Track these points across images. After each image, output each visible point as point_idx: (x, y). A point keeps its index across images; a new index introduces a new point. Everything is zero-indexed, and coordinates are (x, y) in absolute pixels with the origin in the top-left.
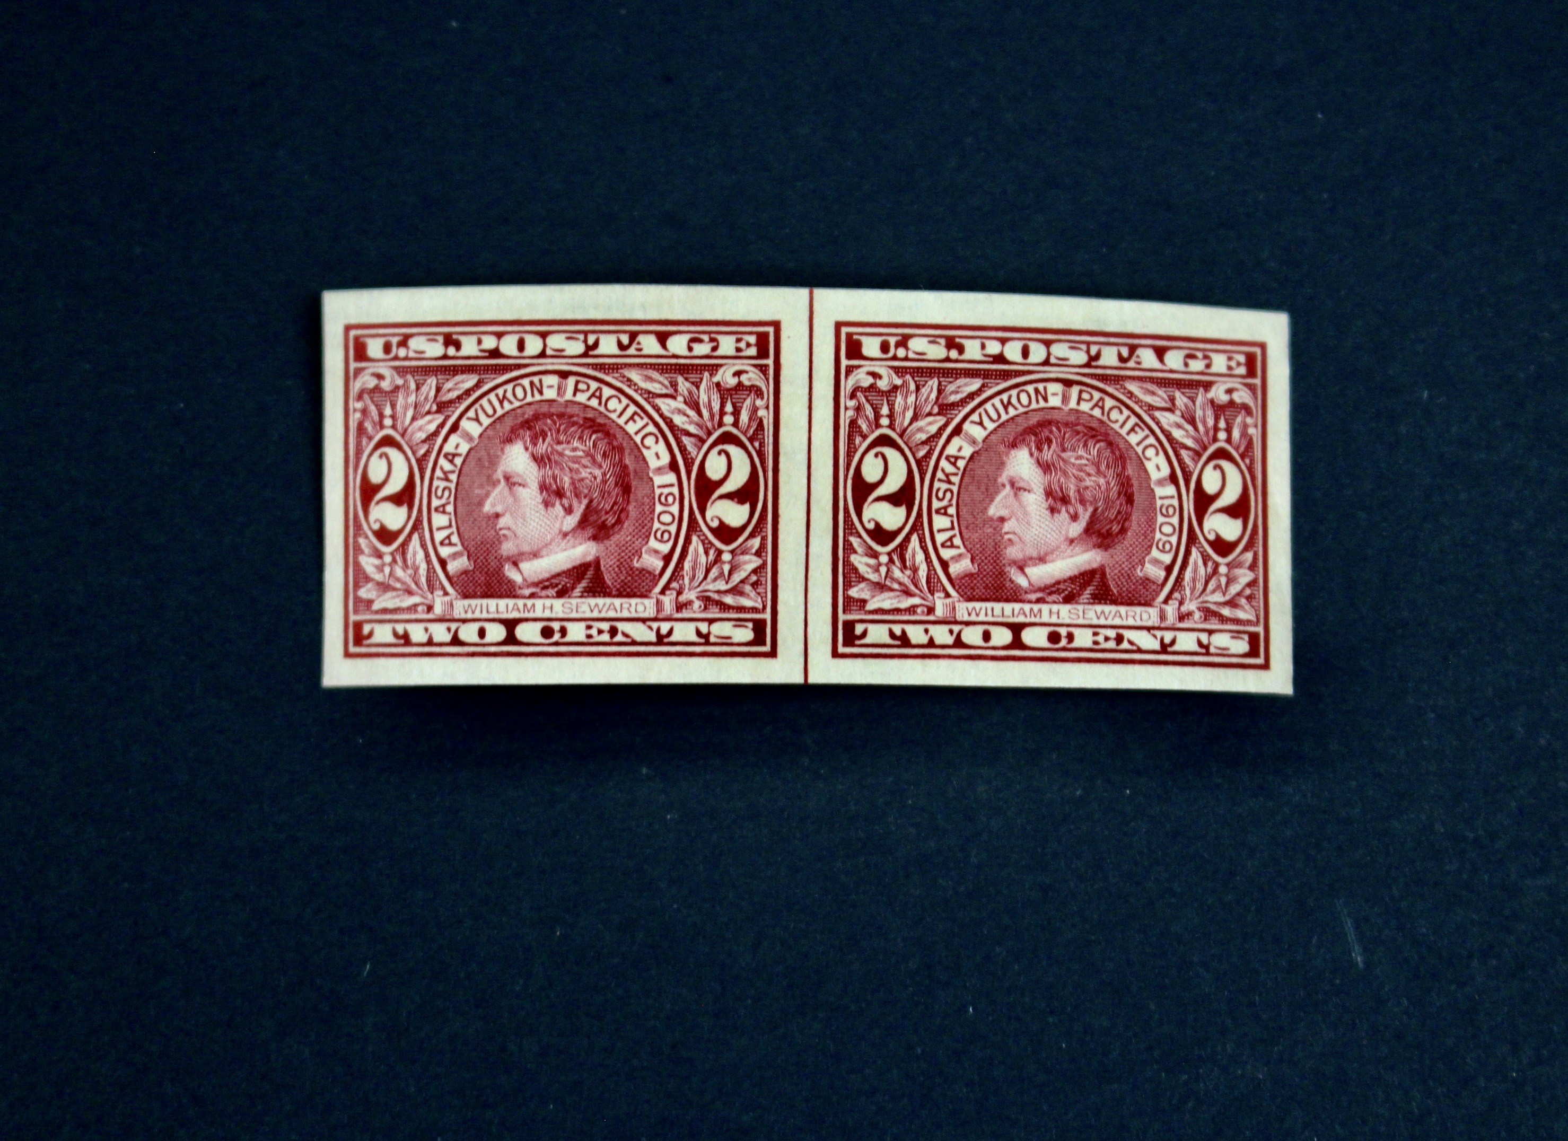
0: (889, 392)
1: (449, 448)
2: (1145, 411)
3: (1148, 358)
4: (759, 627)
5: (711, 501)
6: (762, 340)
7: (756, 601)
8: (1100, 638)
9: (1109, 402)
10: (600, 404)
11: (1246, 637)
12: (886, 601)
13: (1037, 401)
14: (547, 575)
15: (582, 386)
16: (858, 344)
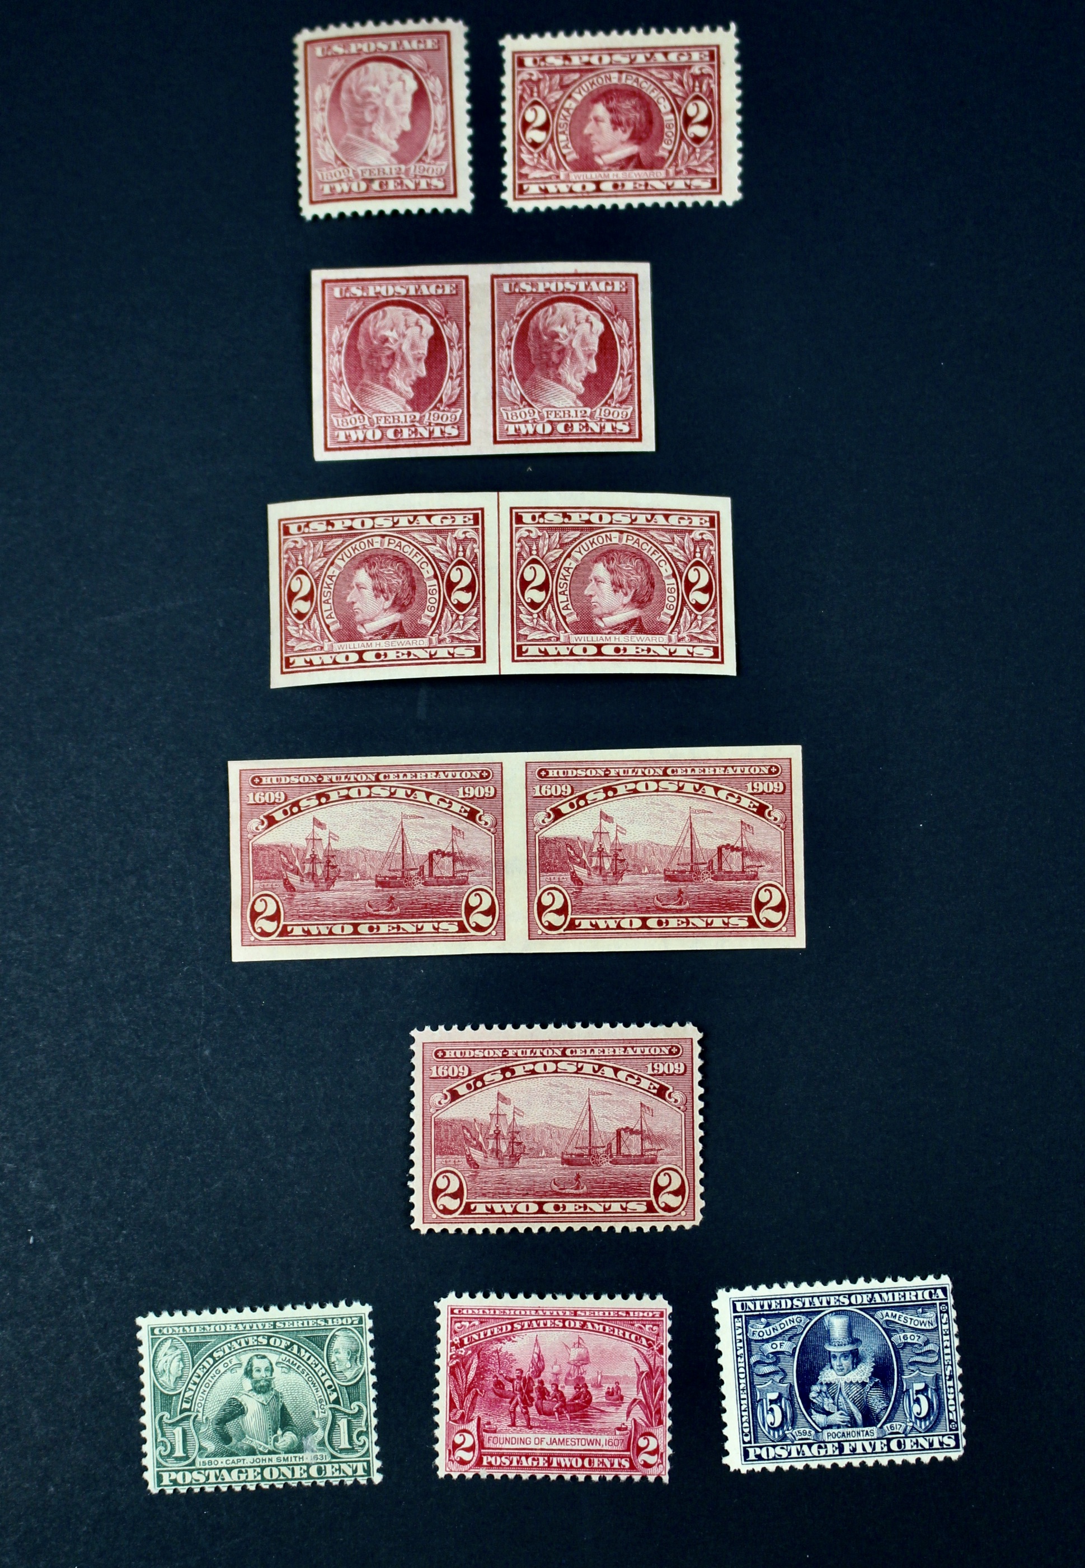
0: (536, 538)
1: (329, 573)
2: (660, 544)
3: (660, 520)
4: (477, 649)
5: (453, 592)
6: (476, 516)
7: (476, 637)
8: (639, 650)
9: (642, 541)
11: (712, 649)
12: (537, 635)
14: (377, 629)
15: (392, 541)
16: (521, 517)
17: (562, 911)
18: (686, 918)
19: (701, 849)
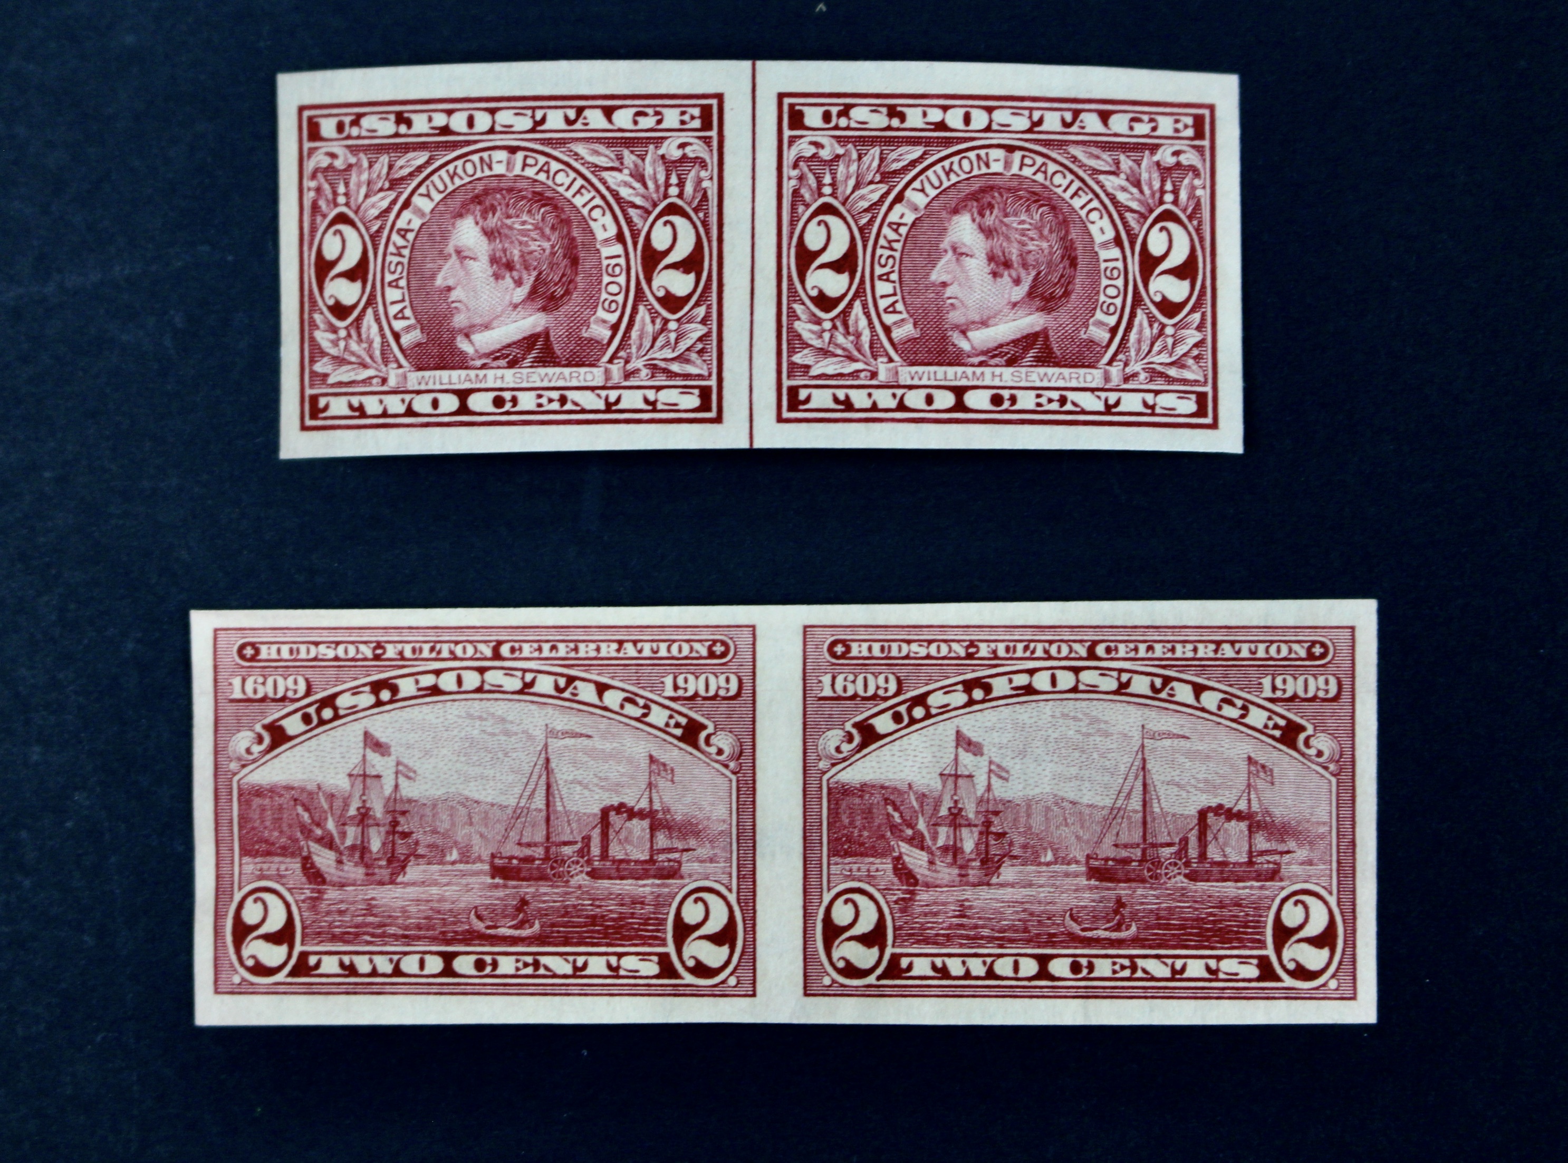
0: (831, 161)
1: (401, 224)
2: (1089, 175)
3: (1092, 122)
4: (705, 393)
5: (657, 271)
6: (706, 112)
7: (702, 369)
8: (1043, 400)
9: (1052, 168)
10: (548, 178)
11: (1193, 397)
12: (829, 366)
13: (979, 168)
14: (498, 346)
15: (530, 161)
16: (801, 114)
17: (874, 938)
18: (1131, 957)
19: (1164, 814)
